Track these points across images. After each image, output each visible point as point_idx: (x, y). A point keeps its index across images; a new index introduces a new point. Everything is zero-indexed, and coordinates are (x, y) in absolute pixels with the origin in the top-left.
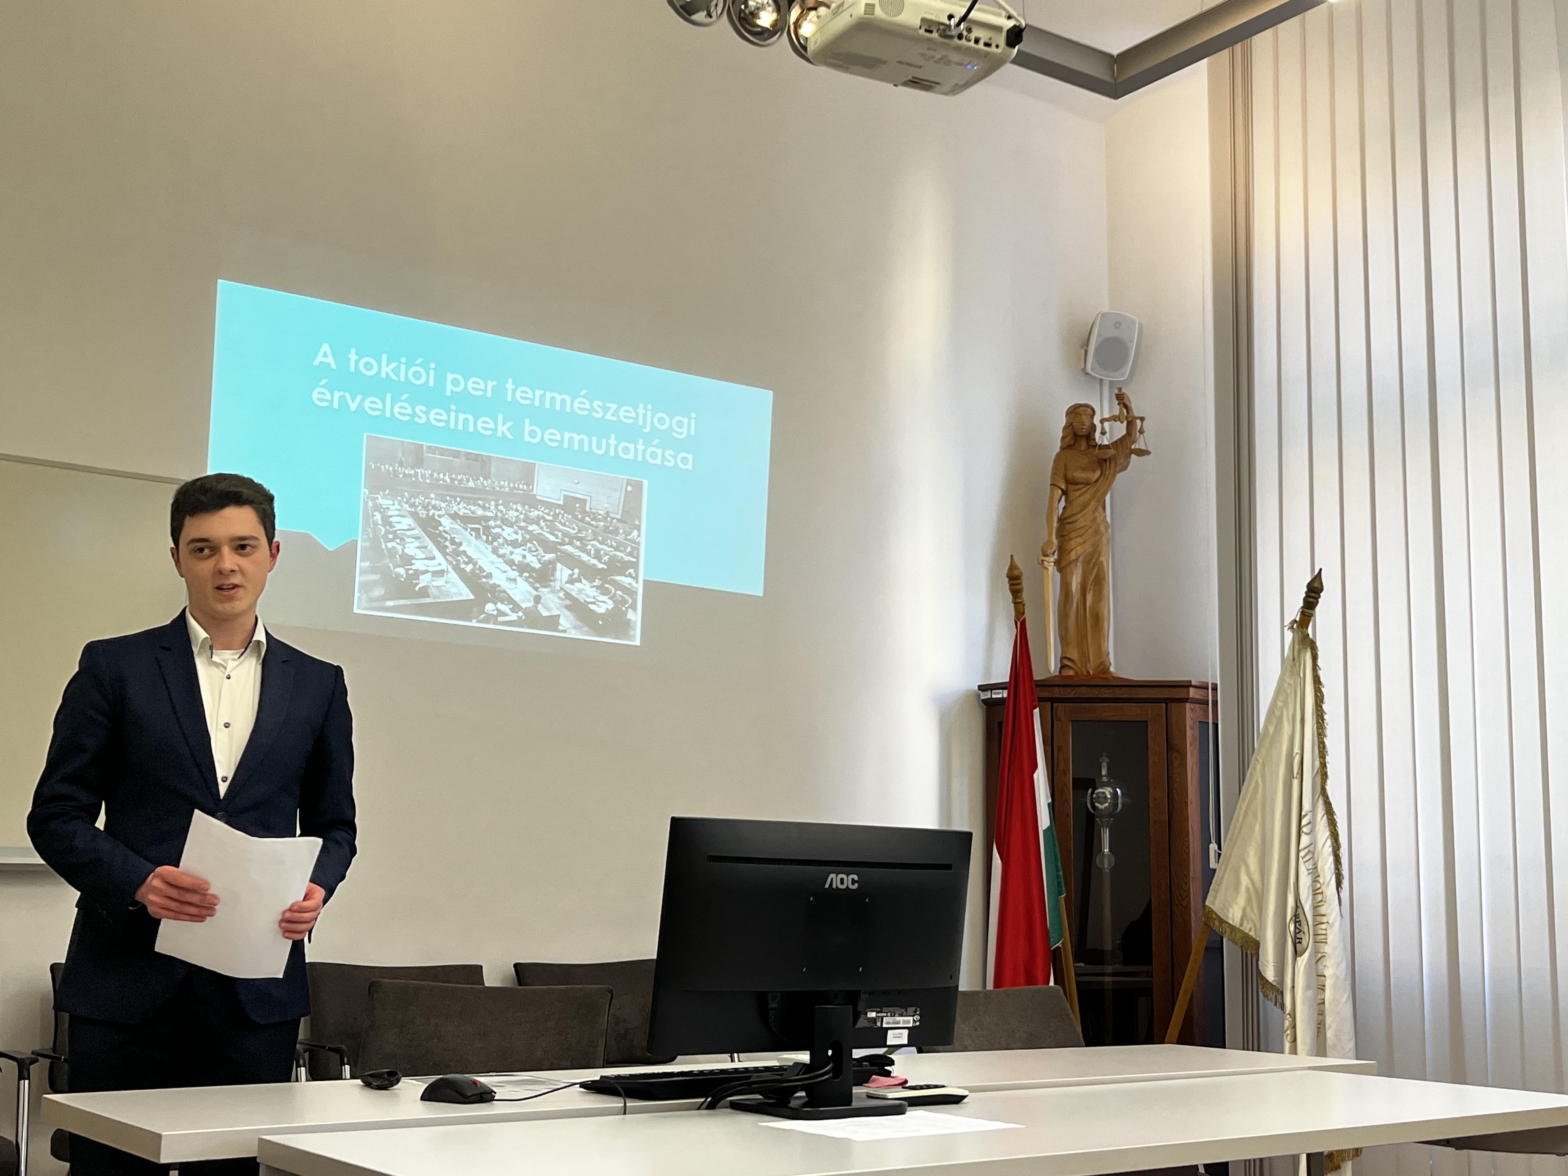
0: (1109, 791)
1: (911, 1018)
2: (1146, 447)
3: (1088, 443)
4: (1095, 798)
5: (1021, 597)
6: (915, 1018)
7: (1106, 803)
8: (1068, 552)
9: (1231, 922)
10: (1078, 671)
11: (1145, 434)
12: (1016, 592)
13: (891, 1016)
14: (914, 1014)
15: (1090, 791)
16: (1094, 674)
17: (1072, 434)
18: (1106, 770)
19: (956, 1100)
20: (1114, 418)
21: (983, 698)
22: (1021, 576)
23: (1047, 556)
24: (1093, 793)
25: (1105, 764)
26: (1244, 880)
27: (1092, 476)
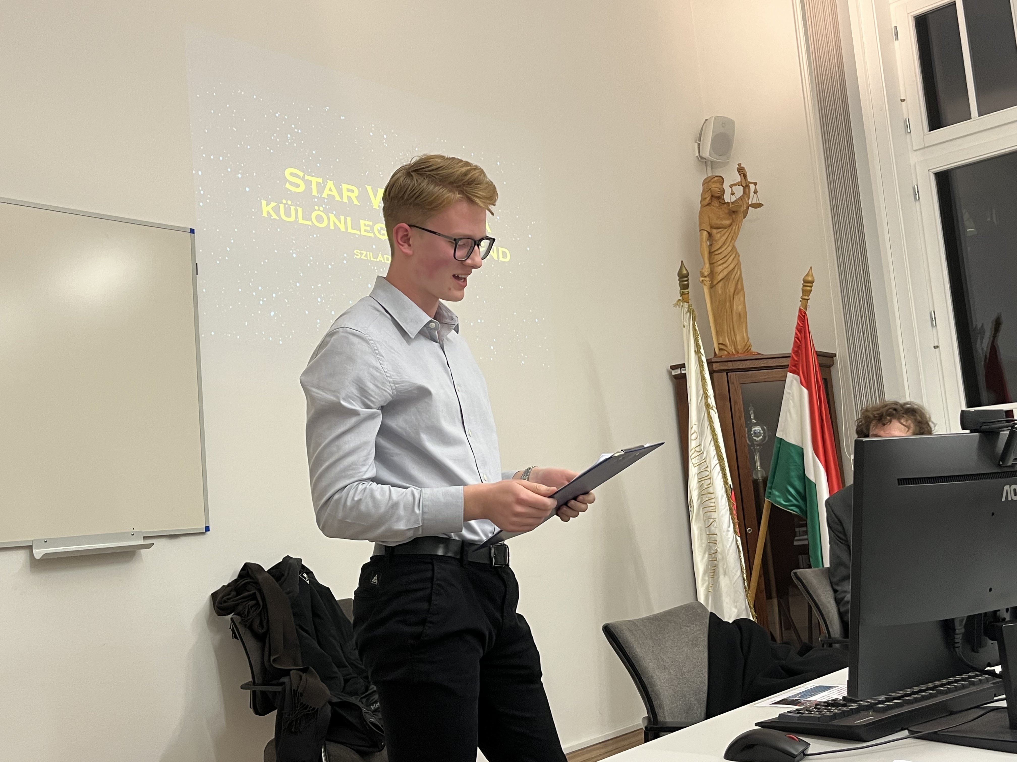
0: (761, 429)
2: (759, 202)
4: (753, 434)
7: (760, 436)
8: (716, 275)
10: (731, 353)
16: (740, 352)
17: (710, 197)
18: (753, 414)
21: (673, 374)
23: (705, 277)
24: (749, 431)
25: (752, 411)
27: (727, 222)
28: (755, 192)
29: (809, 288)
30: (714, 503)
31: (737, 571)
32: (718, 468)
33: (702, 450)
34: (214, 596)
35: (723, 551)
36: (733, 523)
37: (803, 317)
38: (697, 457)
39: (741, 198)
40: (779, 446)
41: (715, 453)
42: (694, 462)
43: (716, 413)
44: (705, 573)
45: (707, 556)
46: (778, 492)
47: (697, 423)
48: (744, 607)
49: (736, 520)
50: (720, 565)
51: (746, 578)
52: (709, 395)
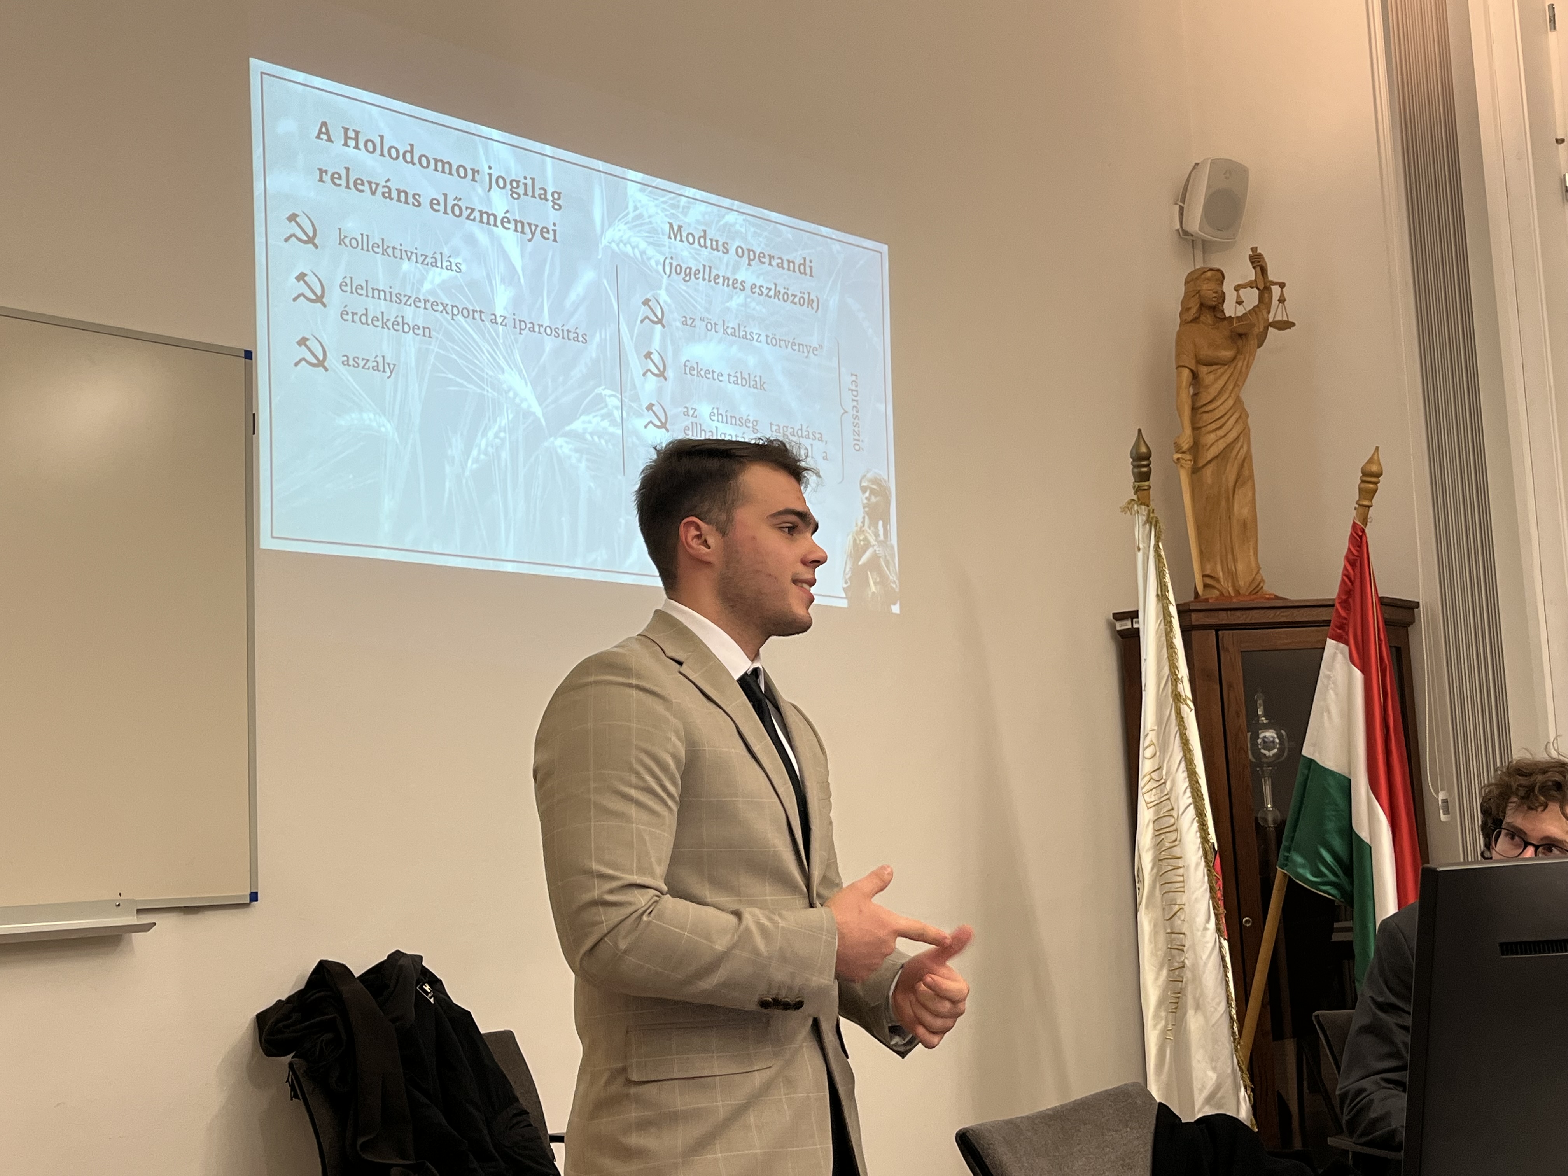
0: (1275, 735)
2: (1289, 319)
4: (1261, 744)
7: (1272, 748)
8: (1203, 449)
10: (1224, 591)
15: (1250, 736)
16: (1243, 594)
17: (1198, 305)
18: (1262, 707)
20: (1250, 285)
21: (1118, 628)
23: (1183, 453)
24: (1254, 738)
25: (1260, 702)
27: (1227, 354)
28: (1282, 300)
29: (1371, 486)
30: (1183, 876)
31: (1219, 1004)
32: (1191, 811)
33: (1164, 777)
34: (261, 1018)
35: (1195, 966)
36: (1216, 915)
37: (1358, 538)
38: (1154, 790)
39: (1255, 310)
40: (1306, 772)
41: (1187, 784)
42: (1148, 800)
43: (1191, 710)
44: (1160, 1003)
45: (1165, 972)
46: (1303, 856)
47: (1156, 728)
48: (1229, 1071)
49: (1222, 910)
50: (1190, 988)
51: (1235, 1016)
52: (1180, 677)
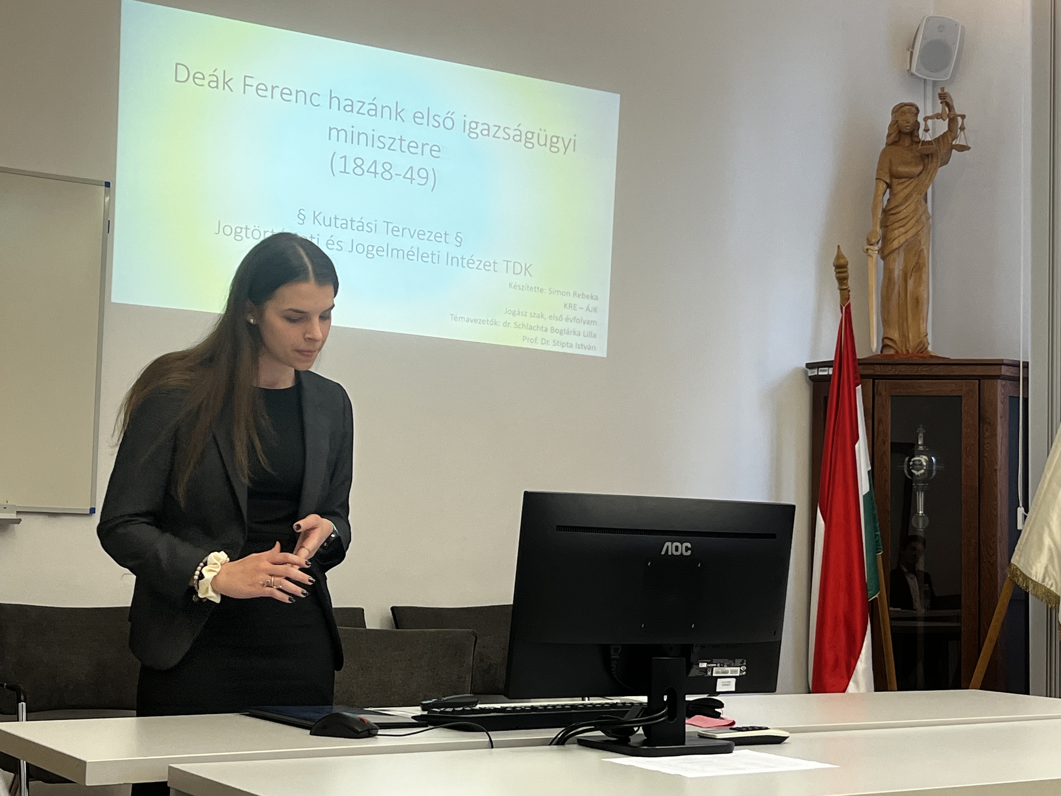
0: (925, 459)
1: (739, 668)
2: (967, 143)
3: (912, 141)
4: (911, 465)
5: (846, 284)
6: (741, 668)
7: (921, 469)
8: (891, 240)
9: (1034, 579)
10: (900, 351)
11: (965, 130)
12: (842, 280)
13: (720, 666)
14: (741, 665)
15: (907, 459)
16: (912, 353)
17: (897, 132)
18: (922, 439)
19: (778, 740)
20: (938, 116)
21: (810, 375)
22: (847, 266)
23: (872, 245)
24: (909, 461)
25: (921, 435)
26: (1047, 541)
27: (915, 170)
